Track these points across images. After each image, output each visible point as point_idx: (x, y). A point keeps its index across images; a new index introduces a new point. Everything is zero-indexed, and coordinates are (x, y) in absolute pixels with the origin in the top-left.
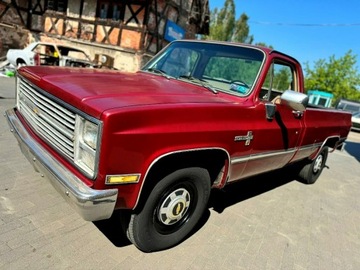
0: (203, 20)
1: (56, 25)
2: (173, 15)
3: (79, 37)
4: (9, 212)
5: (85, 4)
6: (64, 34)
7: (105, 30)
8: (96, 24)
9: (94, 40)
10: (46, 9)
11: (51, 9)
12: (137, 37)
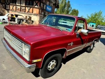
0: (57, 4)
1: (14, 8)
2: (48, 3)
3: (20, 11)
4: (5, 69)
5: (22, 1)
6: (16, 10)
7: (28, 9)
8: (25, 7)
9: (25, 12)
10: (10, 3)
11: (12, 3)
12: (38, 10)
